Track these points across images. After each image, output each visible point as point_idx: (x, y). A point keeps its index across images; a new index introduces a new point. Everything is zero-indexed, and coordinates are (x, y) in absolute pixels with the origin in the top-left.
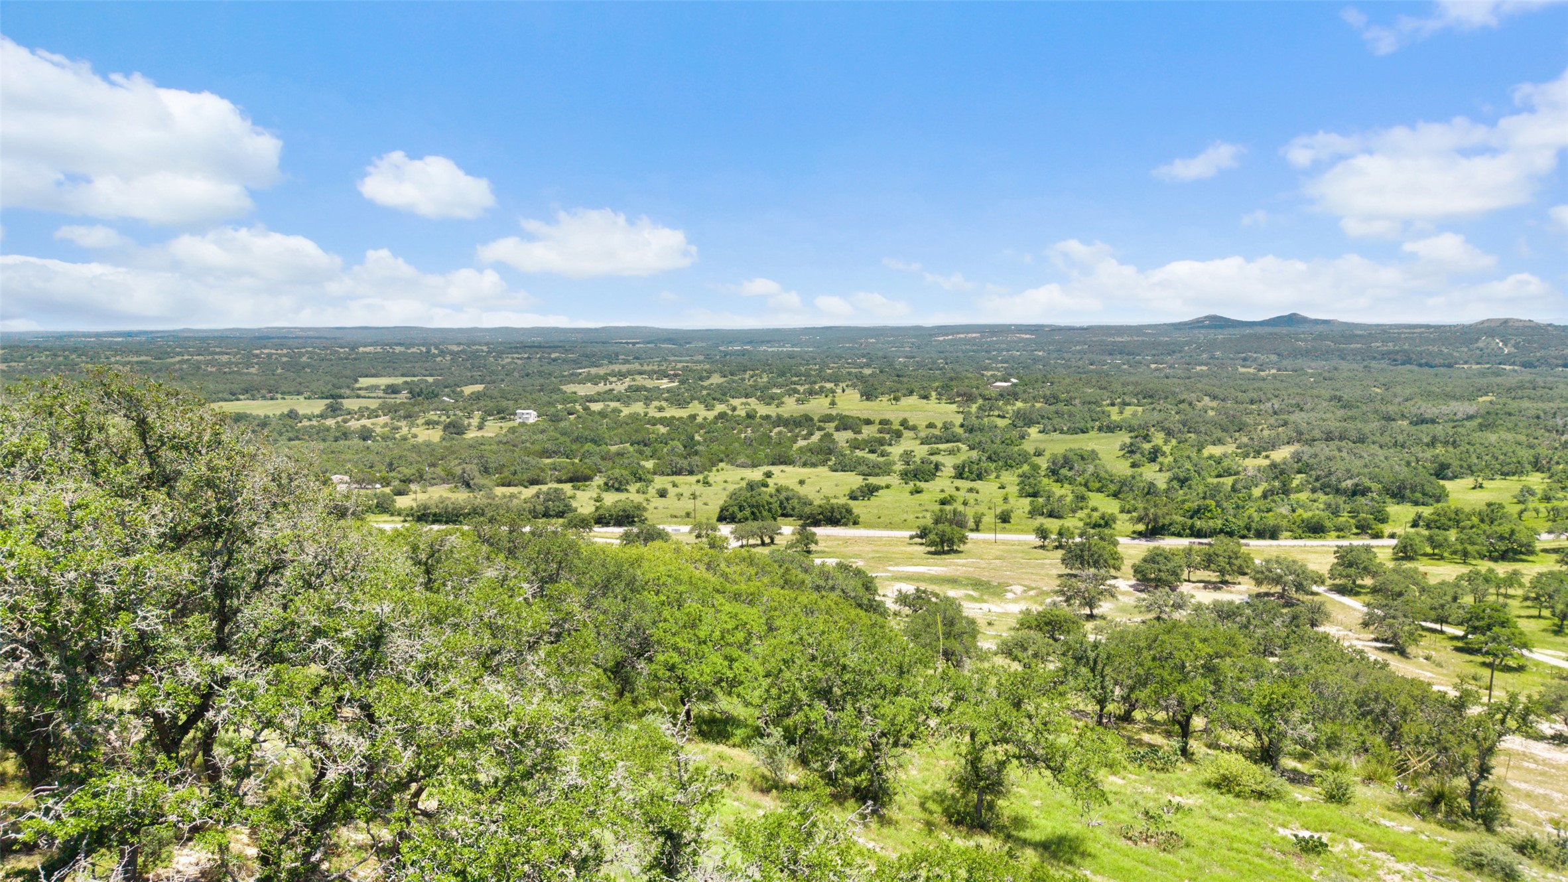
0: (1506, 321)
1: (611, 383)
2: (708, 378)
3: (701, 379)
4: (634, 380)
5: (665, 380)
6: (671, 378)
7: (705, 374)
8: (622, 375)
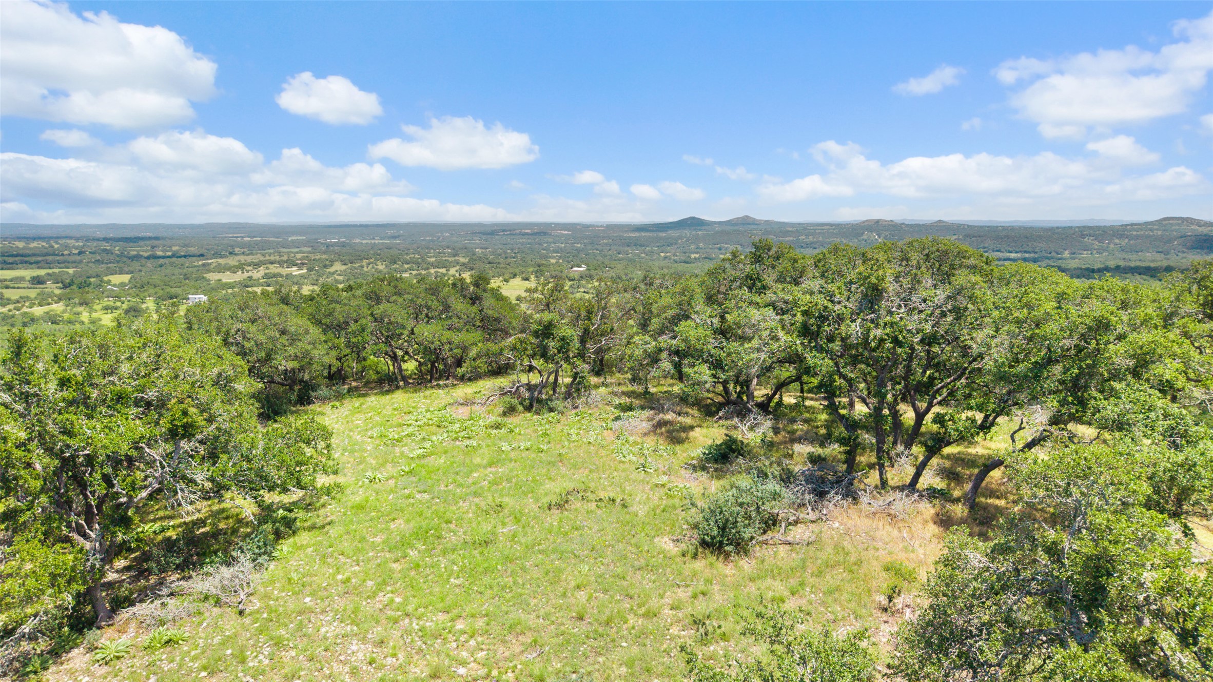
0: (878, 221)
1: (248, 271)
2: (332, 265)
3: (325, 266)
4: (267, 268)
5: (295, 268)
6: (300, 266)
7: (327, 263)
8: (256, 265)
